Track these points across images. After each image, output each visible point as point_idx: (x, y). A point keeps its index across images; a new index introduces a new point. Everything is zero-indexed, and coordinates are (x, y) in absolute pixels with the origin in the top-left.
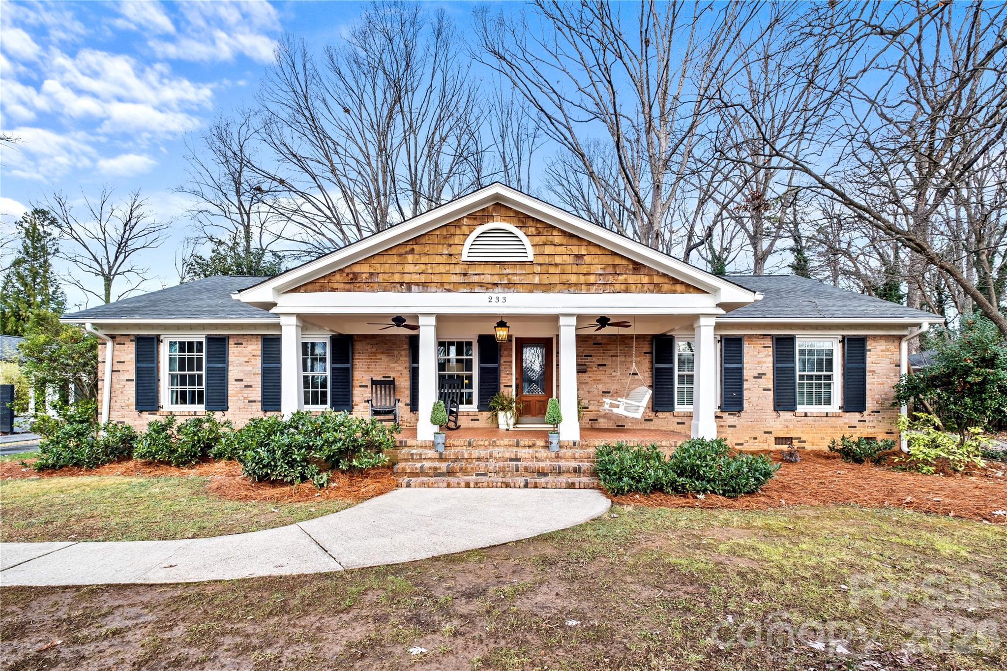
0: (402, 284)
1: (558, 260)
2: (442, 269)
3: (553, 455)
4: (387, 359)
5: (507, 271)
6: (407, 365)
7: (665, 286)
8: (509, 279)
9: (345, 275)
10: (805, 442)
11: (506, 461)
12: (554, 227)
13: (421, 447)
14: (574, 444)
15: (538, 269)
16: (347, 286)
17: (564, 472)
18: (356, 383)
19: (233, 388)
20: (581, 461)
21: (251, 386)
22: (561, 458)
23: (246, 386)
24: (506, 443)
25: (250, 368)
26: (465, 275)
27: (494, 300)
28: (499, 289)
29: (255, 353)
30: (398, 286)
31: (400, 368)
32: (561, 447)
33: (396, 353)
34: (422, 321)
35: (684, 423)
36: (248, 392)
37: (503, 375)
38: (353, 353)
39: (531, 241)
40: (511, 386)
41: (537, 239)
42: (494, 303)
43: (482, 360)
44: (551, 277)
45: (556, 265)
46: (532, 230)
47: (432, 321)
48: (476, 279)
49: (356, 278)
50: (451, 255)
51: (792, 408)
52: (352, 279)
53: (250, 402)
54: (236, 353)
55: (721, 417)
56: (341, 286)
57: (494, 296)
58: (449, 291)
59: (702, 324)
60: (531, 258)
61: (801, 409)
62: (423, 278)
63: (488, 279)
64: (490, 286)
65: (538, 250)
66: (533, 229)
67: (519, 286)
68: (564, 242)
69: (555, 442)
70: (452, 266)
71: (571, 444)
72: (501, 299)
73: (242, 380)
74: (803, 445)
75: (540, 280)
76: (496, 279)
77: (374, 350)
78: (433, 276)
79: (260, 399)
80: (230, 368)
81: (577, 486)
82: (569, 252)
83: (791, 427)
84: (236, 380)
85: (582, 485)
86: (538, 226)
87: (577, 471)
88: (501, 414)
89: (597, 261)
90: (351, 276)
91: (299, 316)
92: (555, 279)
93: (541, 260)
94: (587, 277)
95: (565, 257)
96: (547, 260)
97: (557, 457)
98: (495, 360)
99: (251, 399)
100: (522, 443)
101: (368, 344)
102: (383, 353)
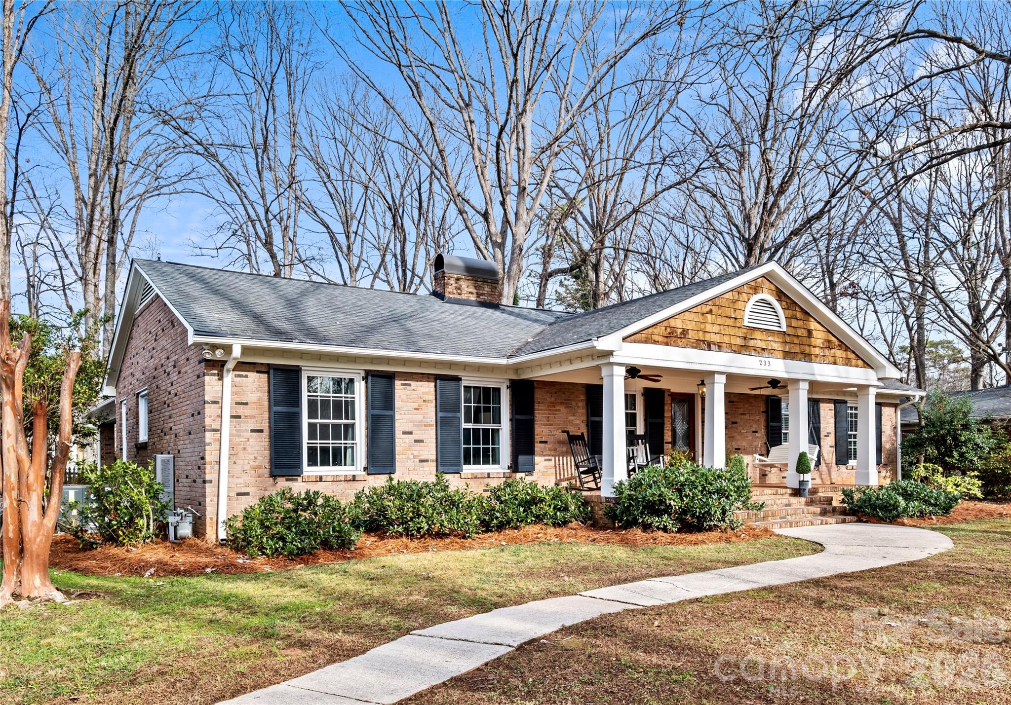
0: (704, 342)
1: (799, 332)
2: (730, 331)
4: (566, 411)
5: (770, 338)
6: (584, 418)
8: (771, 346)
12: (797, 304)
15: (788, 339)
18: (537, 438)
19: (401, 442)
21: (421, 441)
23: (416, 441)
25: (420, 417)
26: (745, 338)
27: (763, 363)
28: (766, 354)
29: (426, 397)
31: (578, 422)
33: (574, 403)
36: (418, 448)
39: (785, 314)
40: (670, 443)
42: (763, 367)
44: (795, 347)
45: (798, 336)
48: (752, 343)
50: (736, 319)
53: (421, 461)
54: (404, 397)
57: (763, 359)
64: (760, 351)
65: (788, 322)
67: (777, 352)
68: (802, 317)
70: (737, 329)
72: (767, 363)
73: (411, 433)
75: (789, 348)
76: (764, 345)
77: (553, 400)
78: (724, 337)
79: (434, 458)
80: (397, 416)
82: (805, 327)
84: (404, 433)
89: (819, 336)
92: (797, 349)
93: (790, 331)
94: (815, 349)
95: (802, 330)
96: (793, 331)
98: (661, 415)
99: (423, 458)
101: (548, 392)
102: (561, 403)
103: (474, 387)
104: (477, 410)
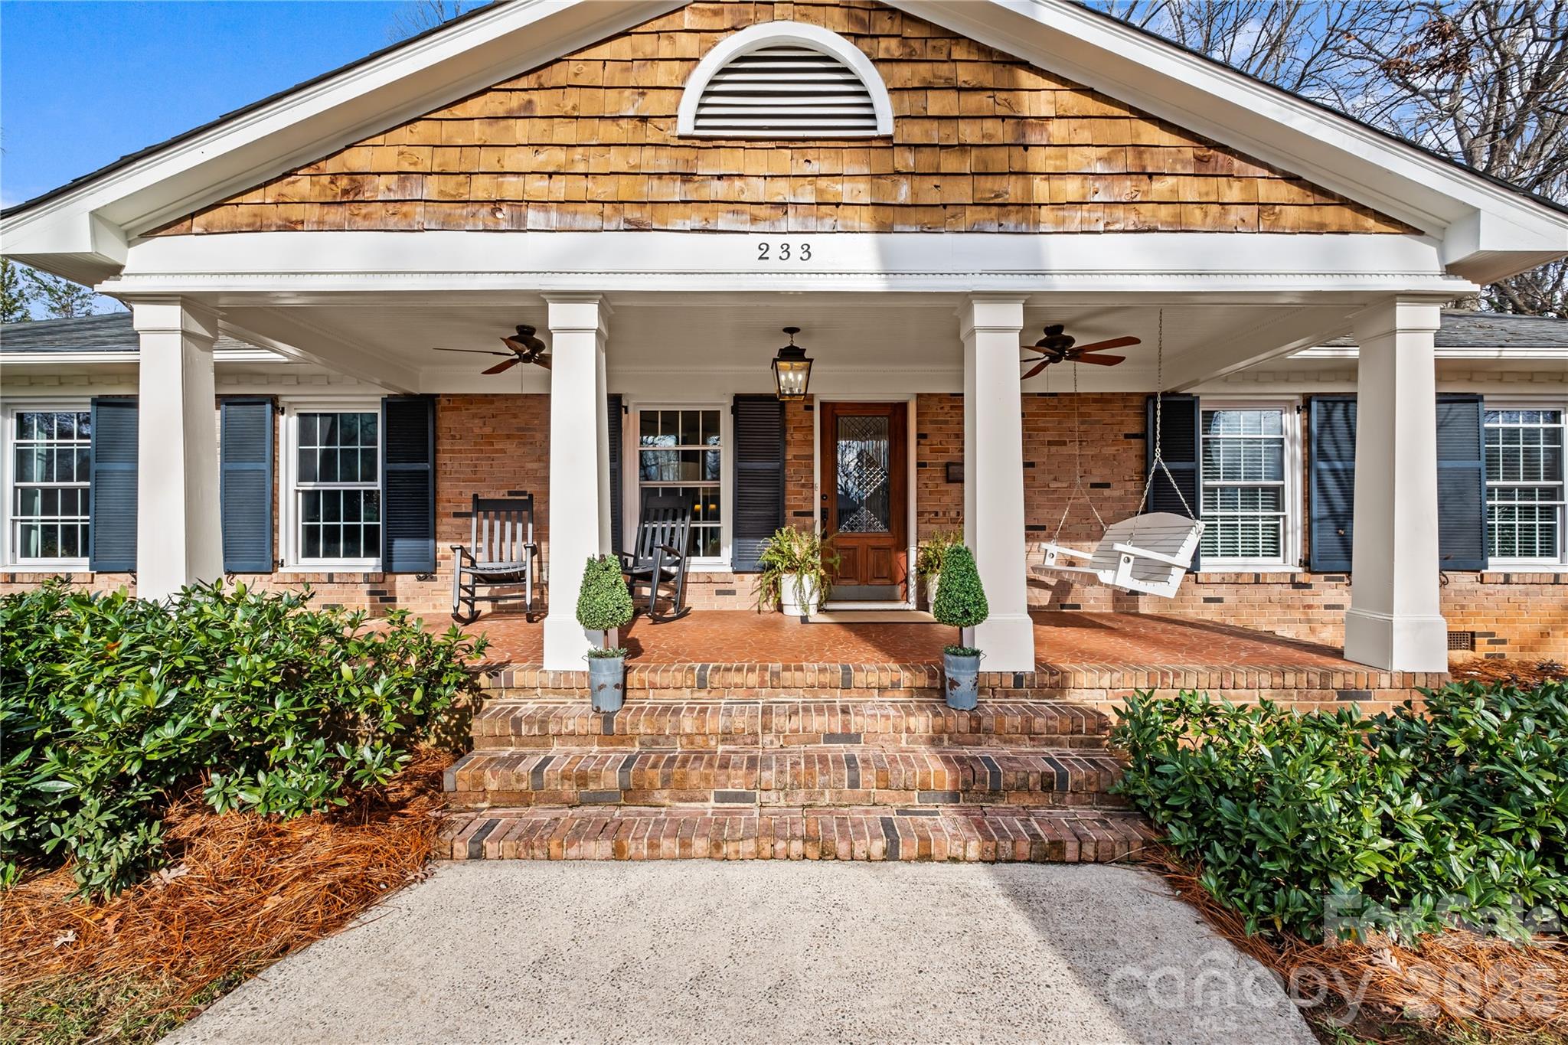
0: (496, 204)
1: (969, 133)
2: (616, 160)
3: (963, 723)
4: (518, 451)
5: (815, 168)
7: (1291, 210)
8: (819, 192)
9: (325, 180)
10: (1504, 642)
11: (815, 741)
12: (957, 38)
13: (556, 689)
14: (1018, 678)
15: (906, 160)
16: (336, 215)
17: (1009, 787)
18: (443, 507)
20: (1051, 743)
22: (988, 732)
24: (811, 678)
26: (687, 177)
27: (775, 252)
28: (791, 222)
30: (485, 210)
32: (981, 691)
34: (558, 315)
35: (1219, 600)
37: (791, 487)
38: (436, 438)
39: (886, 79)
40: (811, 514)
41: (905, 74)
42: (774, 263)
43: (741, 452)
44: (948, 184)
45: (963, 146)
46: (890, 47)
47: (589, 315)
48: (719, 190)
49: (357, 189)
50: (644, 119)
51: (1476, 566)
52: (345, 192)
55: (1308, 586)
56: (313, 213)
57: (775, 241)
58: (638, 227)
59: (1400, 323)
60: (886, 126)
61: (1497, 564)
62: (560, 188)
63: (758, 190)
64: (763, 211)
65: (910, 103)
66: (893, 43)
67: (849, 210)
68: (988, 80)
69: (966, 681)
70: (649, 152)
71: (1010, 682)
72: (796, 252)
74: (1498, 649)
75: (914, 193)
76: (781, 191)
77: (488, 430)
78: (590, 183)
81: (1071, 853)
82: (1001, 111)
83: (1472, 607)
85: (1089, 850)
86: (908, 32)
87: (1052, 785)
88: (788, 582)
89: (1085, 136)
90: (344, 183)
91: (189, 301)
92: (961, 191)
93: (916, 132)
94: (1056, 183)
95: (988, 124)
96: (935, 133)
97: (975, 730)
98: (775, 450)
100: (859, 679)
101: (474, 416)
102: (508, 437)
103: (321, 415)
104: (328, 457)
